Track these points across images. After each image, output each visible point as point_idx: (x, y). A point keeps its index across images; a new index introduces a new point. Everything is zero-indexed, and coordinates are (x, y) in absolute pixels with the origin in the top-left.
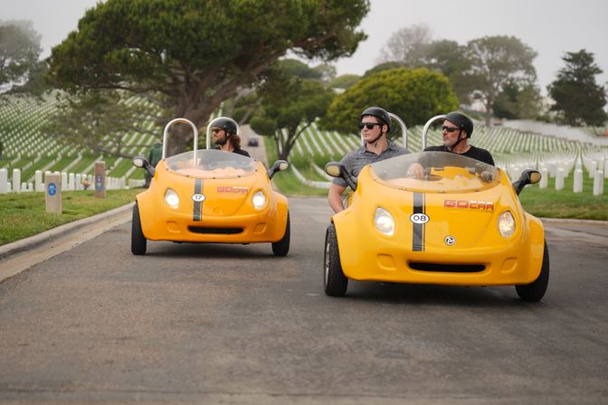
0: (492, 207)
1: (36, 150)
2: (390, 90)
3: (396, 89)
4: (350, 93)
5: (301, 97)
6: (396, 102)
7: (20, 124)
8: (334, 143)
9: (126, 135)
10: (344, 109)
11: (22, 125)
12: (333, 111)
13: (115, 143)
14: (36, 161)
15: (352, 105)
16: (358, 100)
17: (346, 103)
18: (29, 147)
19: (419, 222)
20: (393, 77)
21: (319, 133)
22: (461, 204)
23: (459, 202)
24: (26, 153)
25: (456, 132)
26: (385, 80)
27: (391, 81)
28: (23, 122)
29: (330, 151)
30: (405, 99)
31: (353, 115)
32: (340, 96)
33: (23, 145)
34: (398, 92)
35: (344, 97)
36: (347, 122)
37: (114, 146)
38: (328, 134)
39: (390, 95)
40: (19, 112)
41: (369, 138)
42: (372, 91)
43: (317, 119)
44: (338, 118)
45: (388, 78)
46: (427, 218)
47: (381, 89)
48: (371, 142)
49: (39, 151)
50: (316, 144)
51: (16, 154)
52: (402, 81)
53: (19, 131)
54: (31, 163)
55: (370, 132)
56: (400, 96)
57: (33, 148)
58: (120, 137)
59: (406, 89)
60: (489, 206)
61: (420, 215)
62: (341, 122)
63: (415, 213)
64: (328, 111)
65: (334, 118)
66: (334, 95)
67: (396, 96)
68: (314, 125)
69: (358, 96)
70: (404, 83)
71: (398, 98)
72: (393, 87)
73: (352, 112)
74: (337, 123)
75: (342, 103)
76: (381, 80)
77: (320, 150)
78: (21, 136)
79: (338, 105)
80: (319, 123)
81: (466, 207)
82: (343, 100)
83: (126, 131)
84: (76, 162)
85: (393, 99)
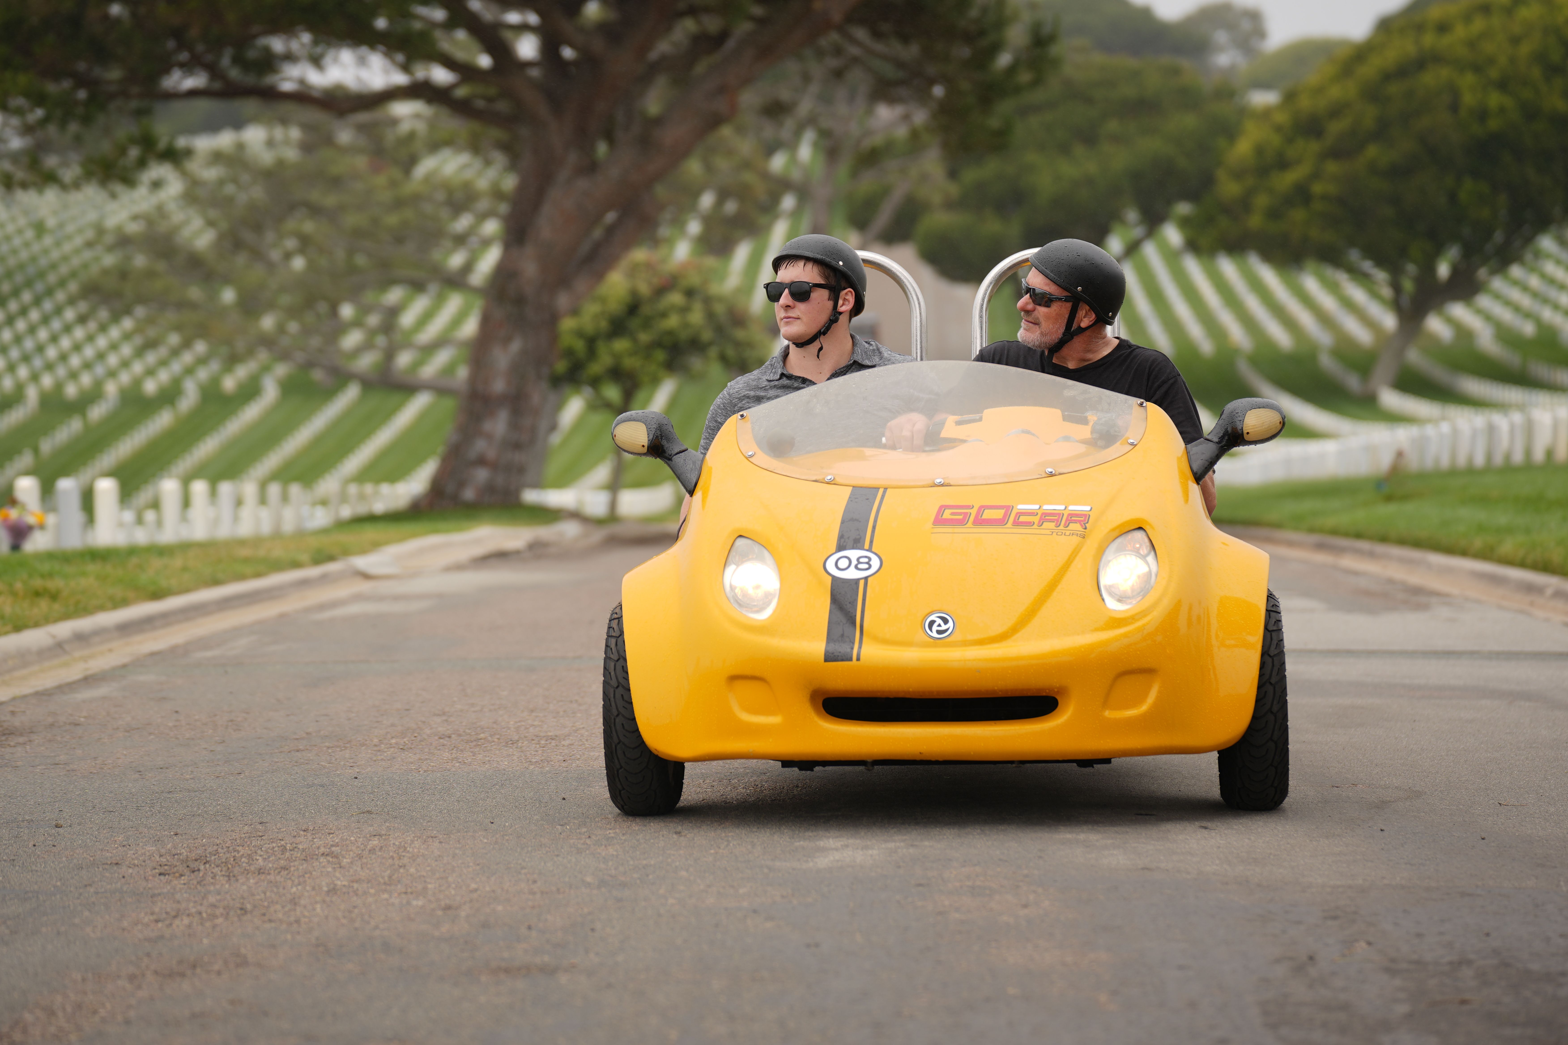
0: (1083, 519)
1: (99, 370)
2: (1468, 80)
3: (1494, 73)
4: (1305, 103)
5: (1113, 126)
6: (1494, 124)
7: (42, 275)
8: (1253, 304)
9: (420, 304)
10: (1282, 164)
11: (52, 278)
12: (1238, 175)
13: (372, 333)
14: (97, 412)
15: (1314, 147)
16: (1335, 128)
17: (1290, 140)
18: (75, 361)
19: (852, 574)
20: (1479, 24)
21: (1192, 266)
22: (988, 514)
23: (982, 508)
24: (59, 386)
25: (1060, 310)
26: (1444, 40)
27: (1472, 44)
28: (53, 266)
29: (1237, 334)
30: (1530, 112)
31: (1318, 188)
32: (1266, 113)
33: (52, 353)
34: (1502, 85)
35: (1281, 118)
36: (1298, 215)
37: (367, 346)
38: (1228, 267)
39: (1469, 99)
40: (40, 228)
41: (797, 329)
42: (1394, 89)
43: (1183, 208)
44: (1262, 201)
45: (1460, 32)
46: (875, 563)
47: (1430, 79)
48: (802, 343)
49: (112, 374)
50: (1182, 310)
51: (20, 389)
52: (1515, 41)
53: (37, 301)
54: (75, 425)
55: (801, 308)
56: (1508, 102)
57: (87, 366)
58: (393, 312)
59: (1536, 73)
60: (1073, 518)
61: (854, 554)
62: (1274, 214)
63: (840, 548)
64: (1221, 175)
65: (1245, 204)
66: (1244, 112)
67: (1495, 99)
68: (1173, 235)
69: (1336, 111)
70: (1525, 49)
71: (1502, 110)
72: (1477, 69)
73: (1316, 176)
74: (1255, 221)
75: (1276, 140)
76: (1429, 40)
77: (1195, 330)
78: (46, 320)
79: (1259, 150)
80: (1184, 223)
81: (1001, 522)
82: (1278, 129)
83: (418, 287)
84: (252, 412)
85: (1482, 115)
